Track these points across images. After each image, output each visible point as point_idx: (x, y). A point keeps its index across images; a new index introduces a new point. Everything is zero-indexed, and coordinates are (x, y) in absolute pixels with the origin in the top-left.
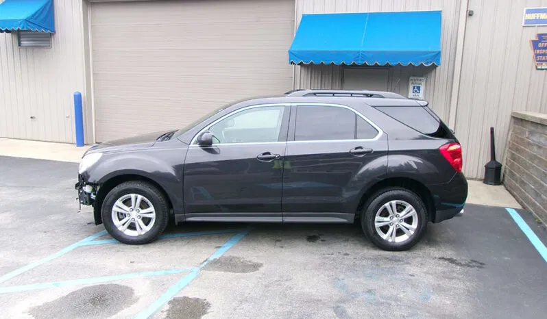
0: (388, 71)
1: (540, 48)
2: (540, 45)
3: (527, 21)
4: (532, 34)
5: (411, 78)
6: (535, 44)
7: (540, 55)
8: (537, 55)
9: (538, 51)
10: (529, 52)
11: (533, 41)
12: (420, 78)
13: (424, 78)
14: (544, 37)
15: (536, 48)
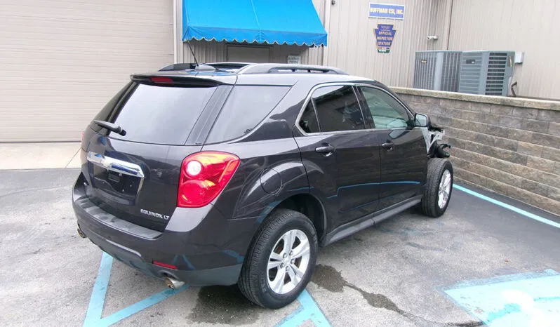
0: (268, 49)
1: (380, 36)
2: (380, 33)
3: (372, 14)
4: (374, 24)
5: (290, 57)
6: (377, 32)
7: (380, 41)
8: (378, 41)
9: (379, 38)
10: (374, 39)
11: (376, 30)
12: (296, 57)
13: (299, 57)
14: (382, 27)
15: (377, 35)
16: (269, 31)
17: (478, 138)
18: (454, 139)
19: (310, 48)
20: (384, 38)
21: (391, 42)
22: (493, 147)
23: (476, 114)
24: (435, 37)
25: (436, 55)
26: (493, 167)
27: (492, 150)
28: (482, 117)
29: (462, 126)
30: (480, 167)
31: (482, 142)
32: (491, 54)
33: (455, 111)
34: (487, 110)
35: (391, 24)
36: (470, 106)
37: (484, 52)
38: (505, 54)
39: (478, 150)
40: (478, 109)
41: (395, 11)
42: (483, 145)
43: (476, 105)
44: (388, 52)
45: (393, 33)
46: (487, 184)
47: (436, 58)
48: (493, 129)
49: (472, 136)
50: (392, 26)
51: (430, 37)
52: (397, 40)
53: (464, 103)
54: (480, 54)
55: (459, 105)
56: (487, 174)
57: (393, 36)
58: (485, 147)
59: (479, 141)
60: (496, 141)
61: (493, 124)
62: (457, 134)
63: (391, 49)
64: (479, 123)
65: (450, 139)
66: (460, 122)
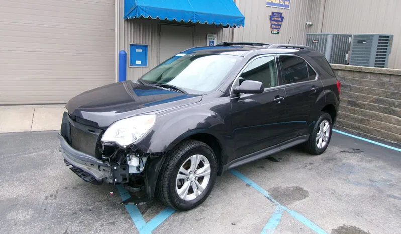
3: (268, 3)
4: (269, 12)
5: (208, 35)
6: (271, 17)
8: (272, 24)
9: (272, 22)
10: (269, 23)
11: (270, 16)
12: (214, 35)
13: (216, 35)
14: (275, 14)
15: (272, 20)
16: (201, 13)
17: (378, 101)
18: (354, 102)
19: (224, 28)
20: (276, 23)
21: (281, 25)
22: (394, 108)
23: (375, 82)
24: (310, 23)
25: (327, 36)
26: (394, 124)
27: (393, 110)
28: (383, 85)
29: (361, 91)
30: (381, 123)
31: (383, 104)
32: (380, 36)
33: (354, 80)
34: (386, 79)
35: (280, 12)
36: (369, 76)
37: (375, 35)
38: (388, 37)
39: (379, 110)
40: (376, 79)
41: (284, 2)
42: (383, 106)
43: (375, 75)
44: (278, 33)
45: (283, 18)
46: (388, 136)
47: (326, 39)
48: (393, 94)
49: (372, 99)
50: (281, 14)
51: (308, 23)
52: (285, 24)
53: (363, 74)
54: (372, 36)
55: (357, 75)
56: (390, 129)
57: (282, 21)
58: (385, 108)
59: (379, 103)
60: (397, 104)
61: (392, 90)
62: (357, 98)
63: (281, 31)
64: (378, 90)
65: (349, 101)
66: (359, 88)
